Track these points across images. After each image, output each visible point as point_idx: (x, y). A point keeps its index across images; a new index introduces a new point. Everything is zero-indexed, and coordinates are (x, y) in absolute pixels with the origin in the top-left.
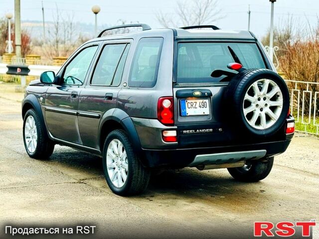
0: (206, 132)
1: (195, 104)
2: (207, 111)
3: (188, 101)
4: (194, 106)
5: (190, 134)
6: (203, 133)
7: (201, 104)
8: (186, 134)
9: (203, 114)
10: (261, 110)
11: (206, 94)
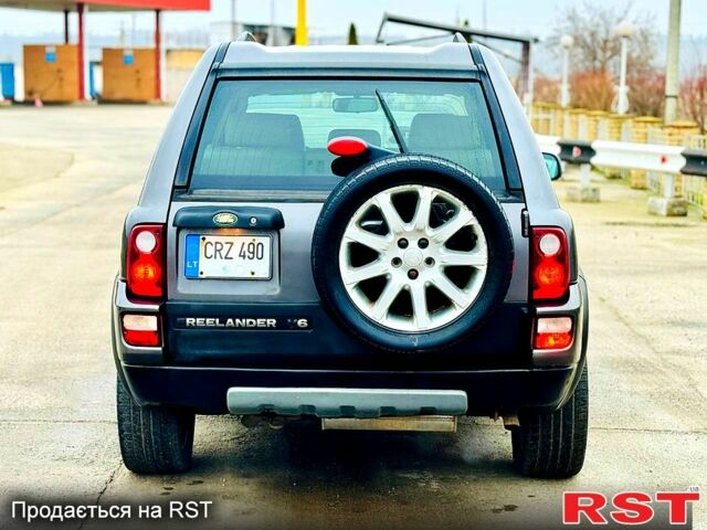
0: (256, 328)
1: (226, 247)
2: (262, 268)
3: (208, 238)
4: (224, 253)
5: (206, 328)
6: (246, 328)
7: (245, 248)
8: (196, 327)
9: (250, 276)
10: (413, 274)
11: (254, 221)
